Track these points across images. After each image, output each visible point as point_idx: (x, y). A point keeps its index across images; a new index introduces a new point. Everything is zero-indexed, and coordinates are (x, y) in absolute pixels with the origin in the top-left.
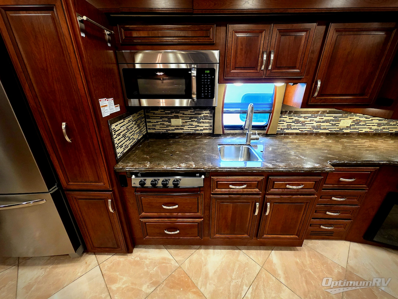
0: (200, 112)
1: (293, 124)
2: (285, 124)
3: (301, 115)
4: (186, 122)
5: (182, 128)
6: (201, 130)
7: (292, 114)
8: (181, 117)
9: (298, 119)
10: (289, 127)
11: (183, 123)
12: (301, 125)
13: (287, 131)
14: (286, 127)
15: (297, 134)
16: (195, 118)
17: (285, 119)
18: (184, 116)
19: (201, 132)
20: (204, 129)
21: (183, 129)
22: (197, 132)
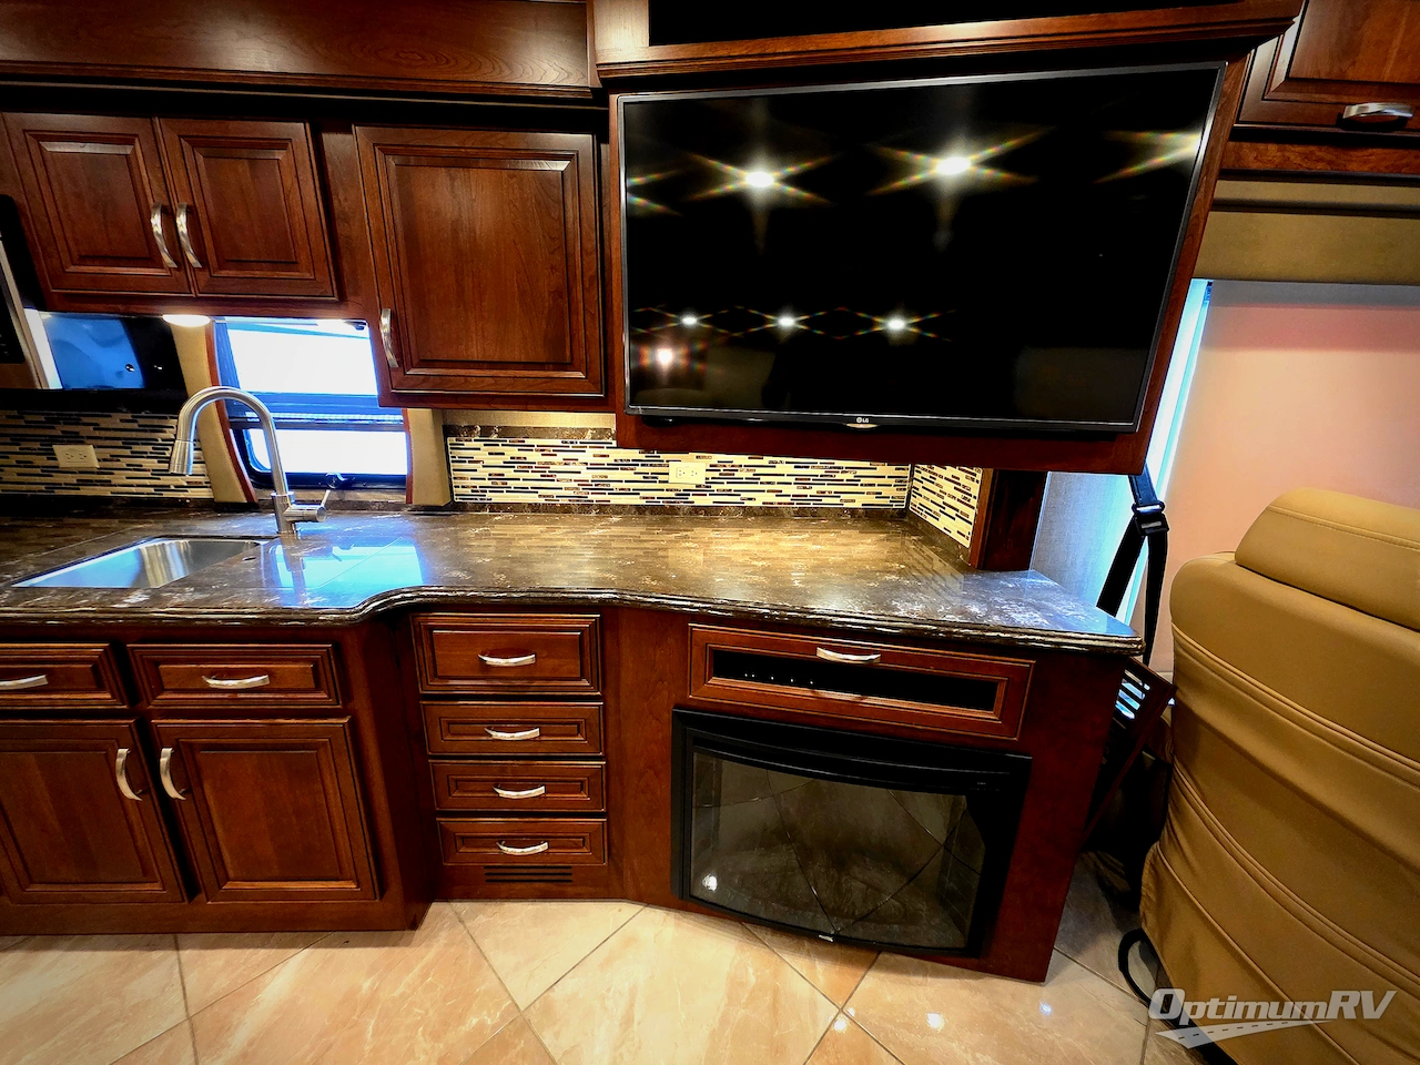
0: (156, 422)
1: (509, 473)
2: (483, 472)
3: (528, 441)
4: (115, 458)
5: (106, 477)
6: (179, 488)
7: (494, 437)
8: (89, 438)
9: (522, 454)
10: (499, 482)
11: (105, 460)
12: (538, 476)
13: (497, 498)
14: (489, 483)
15: (535, 508)
16: (147, 442)
17: (476, 455)
18: (103, 434)
19: (182, 495)
20: (191, 485)
21: (108, 483)
22: (166, 494)
